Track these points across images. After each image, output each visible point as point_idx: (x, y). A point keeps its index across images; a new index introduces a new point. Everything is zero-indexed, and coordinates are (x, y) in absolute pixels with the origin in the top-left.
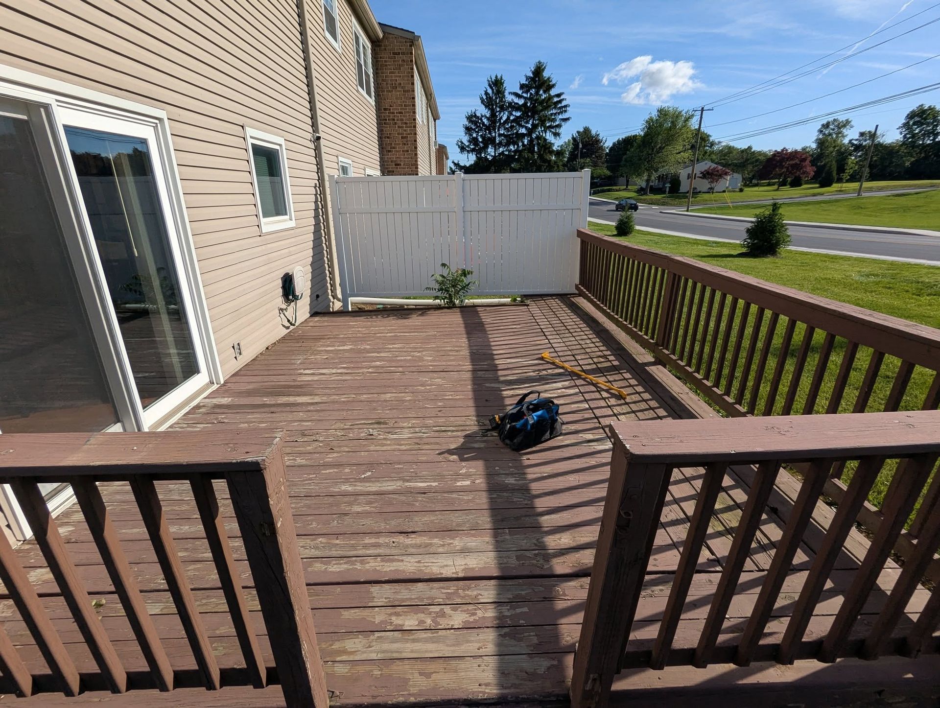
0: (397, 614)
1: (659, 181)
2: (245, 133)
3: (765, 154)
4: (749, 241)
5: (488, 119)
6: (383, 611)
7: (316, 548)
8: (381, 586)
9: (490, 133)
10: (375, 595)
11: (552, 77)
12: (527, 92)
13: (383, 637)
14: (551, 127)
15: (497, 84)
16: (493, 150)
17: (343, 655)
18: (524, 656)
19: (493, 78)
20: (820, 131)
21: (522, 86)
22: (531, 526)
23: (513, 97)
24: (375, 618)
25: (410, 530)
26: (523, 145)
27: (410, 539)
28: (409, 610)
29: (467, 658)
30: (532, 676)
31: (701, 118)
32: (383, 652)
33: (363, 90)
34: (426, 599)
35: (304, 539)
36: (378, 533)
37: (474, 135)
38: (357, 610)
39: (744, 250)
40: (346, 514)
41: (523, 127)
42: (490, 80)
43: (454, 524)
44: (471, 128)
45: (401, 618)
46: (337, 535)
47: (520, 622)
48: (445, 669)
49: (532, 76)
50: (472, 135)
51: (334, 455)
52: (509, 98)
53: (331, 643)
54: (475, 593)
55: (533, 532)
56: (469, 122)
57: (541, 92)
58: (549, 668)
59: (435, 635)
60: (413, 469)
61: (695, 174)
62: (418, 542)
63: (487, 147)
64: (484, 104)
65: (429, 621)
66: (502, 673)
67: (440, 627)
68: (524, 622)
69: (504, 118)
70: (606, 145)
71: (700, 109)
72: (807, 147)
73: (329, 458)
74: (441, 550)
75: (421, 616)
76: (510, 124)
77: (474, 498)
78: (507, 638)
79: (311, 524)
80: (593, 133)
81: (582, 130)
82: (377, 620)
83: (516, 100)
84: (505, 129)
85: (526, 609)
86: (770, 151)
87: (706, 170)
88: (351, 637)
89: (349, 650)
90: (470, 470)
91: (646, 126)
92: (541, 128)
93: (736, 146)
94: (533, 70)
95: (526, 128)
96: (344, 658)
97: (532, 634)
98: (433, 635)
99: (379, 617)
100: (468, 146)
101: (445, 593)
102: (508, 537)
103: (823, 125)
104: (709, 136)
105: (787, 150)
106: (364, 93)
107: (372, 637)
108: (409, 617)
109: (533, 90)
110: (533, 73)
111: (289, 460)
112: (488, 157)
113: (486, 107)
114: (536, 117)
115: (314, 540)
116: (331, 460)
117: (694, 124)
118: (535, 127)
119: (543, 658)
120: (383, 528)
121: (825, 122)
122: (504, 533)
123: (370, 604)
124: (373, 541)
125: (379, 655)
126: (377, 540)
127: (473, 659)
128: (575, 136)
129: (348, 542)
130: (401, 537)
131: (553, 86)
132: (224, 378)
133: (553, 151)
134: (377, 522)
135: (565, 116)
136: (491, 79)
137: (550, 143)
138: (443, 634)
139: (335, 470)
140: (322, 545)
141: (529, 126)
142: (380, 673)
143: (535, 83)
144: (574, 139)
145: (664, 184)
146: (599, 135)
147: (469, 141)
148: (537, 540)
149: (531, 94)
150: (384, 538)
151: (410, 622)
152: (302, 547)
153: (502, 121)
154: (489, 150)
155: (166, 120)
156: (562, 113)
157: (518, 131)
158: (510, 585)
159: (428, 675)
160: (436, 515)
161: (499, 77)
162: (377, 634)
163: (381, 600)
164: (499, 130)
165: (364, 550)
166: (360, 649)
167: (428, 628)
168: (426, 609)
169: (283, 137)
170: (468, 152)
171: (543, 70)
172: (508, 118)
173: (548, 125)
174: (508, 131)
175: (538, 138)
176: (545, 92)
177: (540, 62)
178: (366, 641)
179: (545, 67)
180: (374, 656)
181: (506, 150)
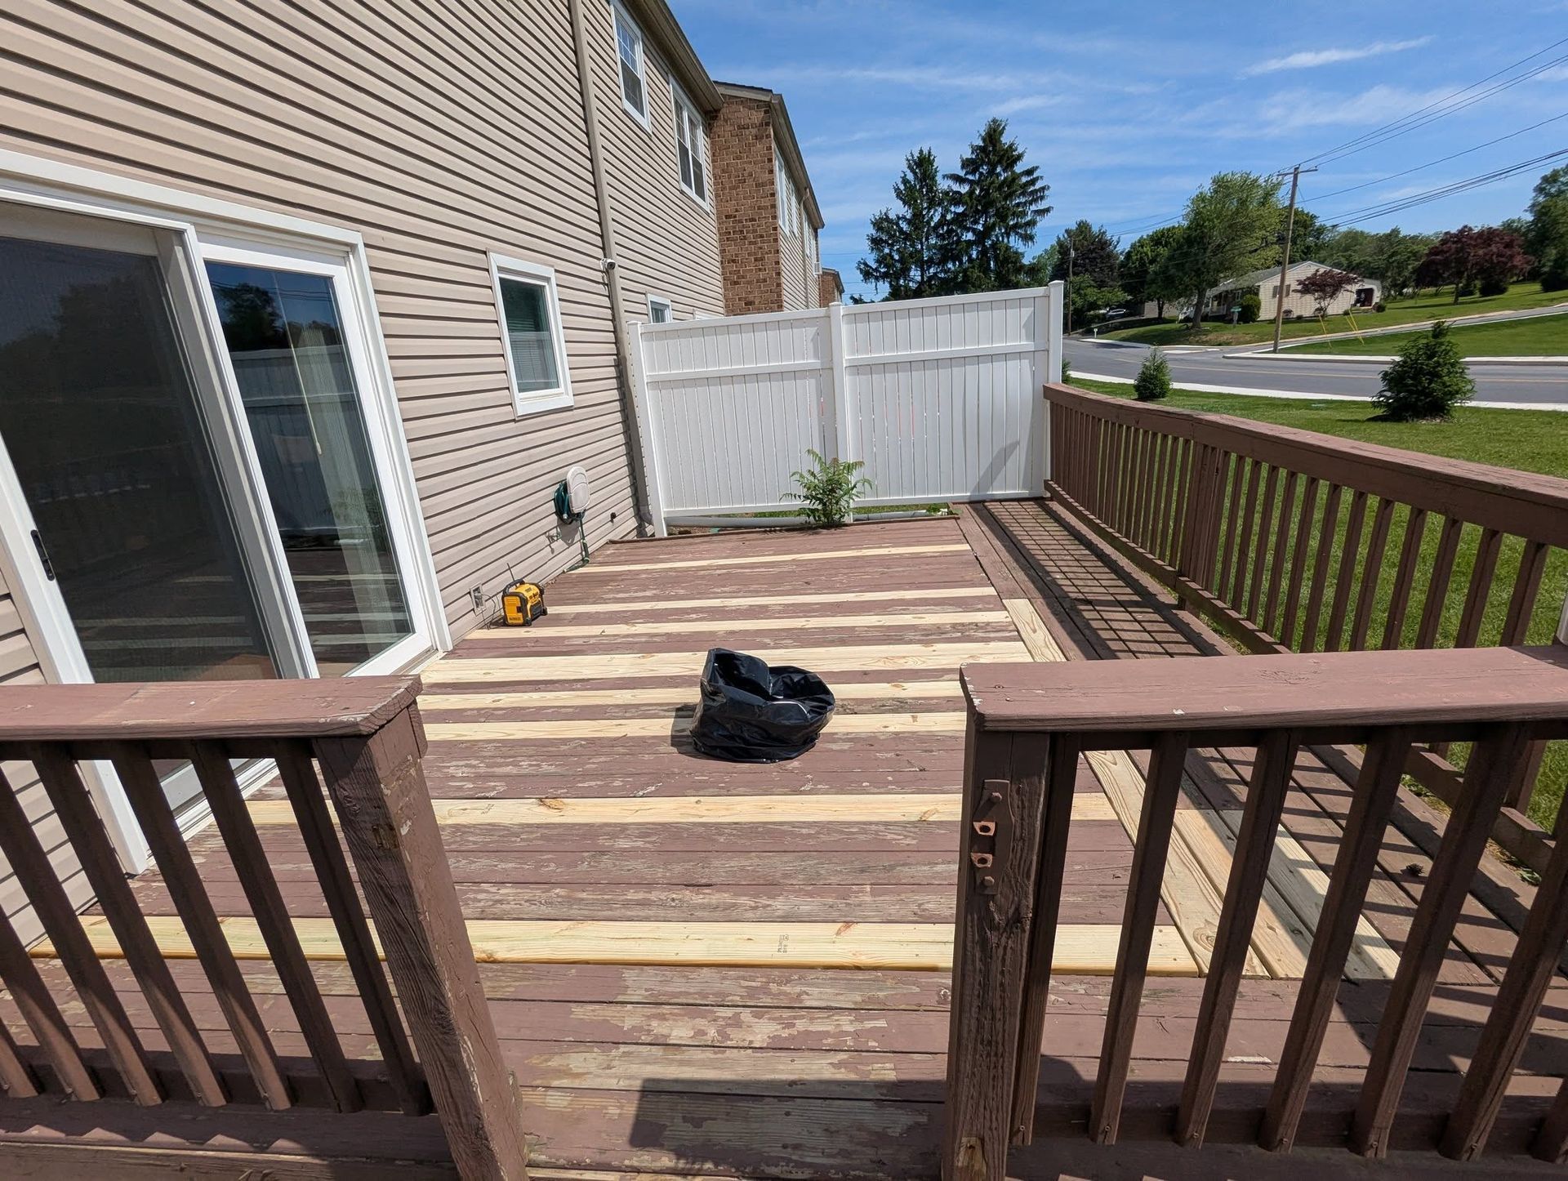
0: (662, 1018)
1: (1219, 304)
2: (488, 262)
3: (1425, 241)
4: (1388, 394)
5: (909, 222)
6: (639, 1010)
7: (548, 903)
8: (642, 970)
9: (913, 245)
10: (629, 983)
11: (1017, 142)
12: (973, 172)
13: (632, 1053)
14: (1016, 226)
15: (923, 165)
16: (919, 273)
17: (563, 1078)
18: (867, 1104)
19: (916, 155)
20: (1540, 190)
21: (966, 164)
22: (912, 881)
23: (950, 182)
24: (623, 1022)
25: (703, 881)
26: (970, 260)
27: (701, 896)
28: (682, 1012)
29: (767, 1099)
30: (880, 1138)
31: (1295, 185)
32: (629, 1079)
33: (691, 188)
34: (713, 994)
35: (532, 889)
36: (650, 885)
37: (887, 251)
38: (597, 1007)
39: (1379, 412)
40: (603, 853)
41: (968, 229)
42: (910, 158)
43: (778, 874)
44: (881, 239)
45: (667, 1024)
46: (583, 885)
47: (870, 1044)
48: (728, 1114)
49: (981, 144)
50: (882, 251)
51: (601, 760)
52: (943, 185)
53: (546, 1057)
54: (798, 989)
55: (913, 892)
56: (877, 231)
57: (999, 169)
58: (910, 1129)
59: (719, 1056)
60: (725, 783)
61: (1289, 286)
62: (714, 901)
63: (909, 269)
64: (901, 199)
65: (712, 1032)
66: (826, 1130)
67: (729, 1043)
68: (877, 1044)
69: (936, 218)
70: (1119, 249)
71: (1292, 170)
72: (1513, 221)
73: (594, 763)
74: (750, 915)
75: (701, 1023)
76: (945, 228)
77: (818, 833)
78: (843, 1070)
79: (547, 866)
80: (1095, 229)
81: (1074, 227)
82: (628, 1024)
83: (956, 187)
84: (937, 237)
85: (882, 1023)
86: (1436, 233)
87: (1308, 278)
88: (582, 1049)
89: (575, 1071)
90: (819, 786)
91: (1192, 211)
92: (1000, 230)
93: (1366, 231)
94: (983, 134)
95: (974, 231)
96: (565, 1082)
97: (888, 1065)
98: (716, 1056)
99: (630, 1019)
100: (876, 270)
101: (747, 987)
102: (868, 899)
103: (1545, 179)
104: (1313, 217)
105: (1471, 229)
106: (692, 193)
107: (614, 1053)
108: (681, 1023)
109: (985, 168)
110: (984, 140)
111: (531, 765)
112: (911, 284)
113: (905, 203)
114: (992, 211)
115: (548, 891)
116: (594, 766)
117: (1282, 198)
118: (989, 229)
119: (902, 1109)
120: (659, 875)
121: (1548, 172)
122: (862, 892)
123: (620, 998)
124: (640, 896)
125: (621, 1083)
126: (648, 896)
127: (780, 1101)
128: (1062, 238)
129: (599, 897)
130: (687, 892)
131: (1019, 157)
132: (453, 641)
133: (1023, 266)
134: (652, 867)
135: (1041, 205)
136: (912, 156)
137: (1016, 253)
138: (732, 1056)
139: (599, 783)
140: (559, 900)
141: (980, 227)
142: (618, 1111)
143: (987, 155)
144: (1060, 244)
145: (1229, 309)
146: (1104, 233)
147: (878, 261)
148: (920, 905)
149: (981, 174)
150: (658, 893)
151: (680, 1032)
152: (527, 901)
153: (932, 224)
154: (912, 273)
155: (361, 247)
156: (1035, 201)
157: (959, 238)
158: (860, 980)
159: (697, 1123)
160: (751, 858)
161: (925, 152)
162: (623, 1048)
163: (637, 992)
164: (927, 239)
165: (623, 911)
166: (592, 1070)
167: (709, 1043)
168: (709, 1011)
169: (552, 266)
170: (877, 279)
171: (1001, 133)
172: (943, 216)
173: (1011, 223)
174: (944, 239)
175: (994, 246)
176: (1005, 170)
177: (994, 121)
178: (605, 1057)
179: (1004, 128)
180: (612, 1083)
181: (941, 271)
